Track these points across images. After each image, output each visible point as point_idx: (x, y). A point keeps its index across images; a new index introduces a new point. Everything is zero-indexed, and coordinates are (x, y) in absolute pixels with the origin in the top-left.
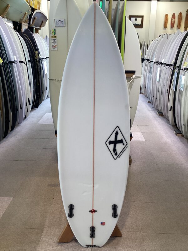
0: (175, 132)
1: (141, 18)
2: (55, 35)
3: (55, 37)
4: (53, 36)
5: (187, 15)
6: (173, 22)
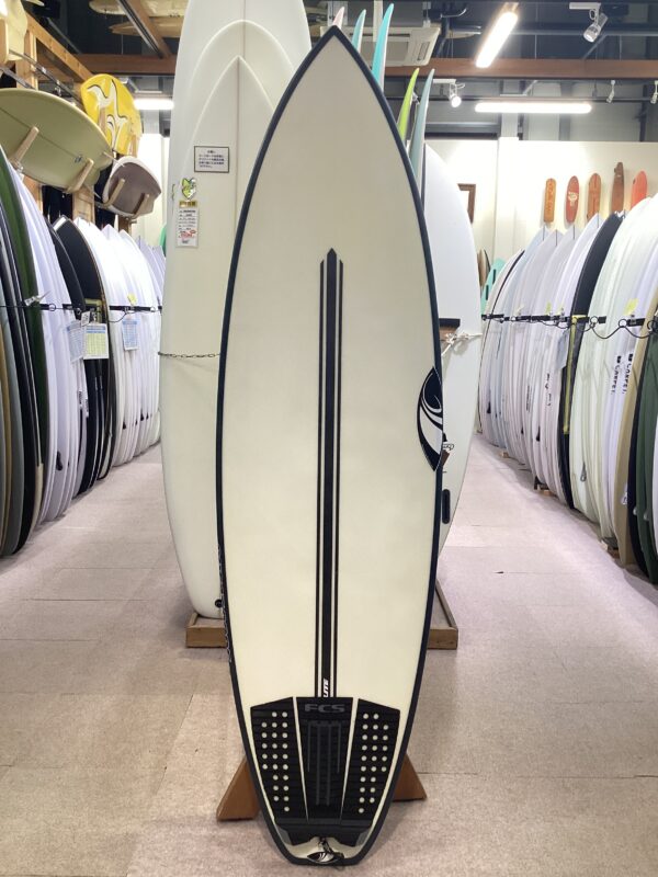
1: (468, 192)
3: (194, 204)
4: (183, 199)
5: (619, 183)
6: (571, 205)
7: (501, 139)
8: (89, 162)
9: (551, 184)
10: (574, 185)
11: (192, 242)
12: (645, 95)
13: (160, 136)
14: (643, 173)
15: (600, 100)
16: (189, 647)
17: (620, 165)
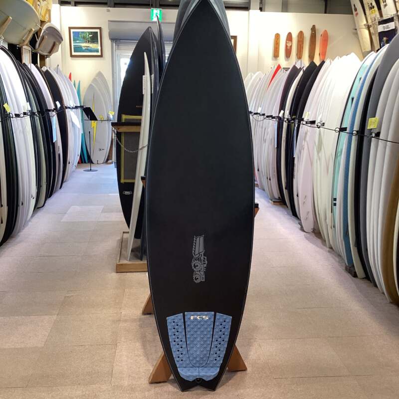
5: (313, 36)
6: (288, 48)
7: (250, 11)
8: (32, 30)
9: (277, 36)
10: (289, 37)
13: (59, 5)
14: (326, 31)
16: (117, 272)
17: (314, 26)
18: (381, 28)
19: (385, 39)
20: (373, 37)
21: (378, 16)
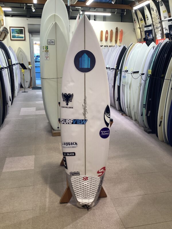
0: (121, 114)
2: (48, 50)
3: (48, 51)
4: (46, 50)
5: (117, 32)
6: (106, 37)
7: (90, 20)
9: (102, 32)
10: (107, 32)
11: (48, 59)
12: (122, 12)
14: (122, 30)
15: (112, 13)
16: (53, 136)
17: (117, 28)
18: (146, 29)
19: (147, 34)
20: (142, 33)
21: (144, 24)
